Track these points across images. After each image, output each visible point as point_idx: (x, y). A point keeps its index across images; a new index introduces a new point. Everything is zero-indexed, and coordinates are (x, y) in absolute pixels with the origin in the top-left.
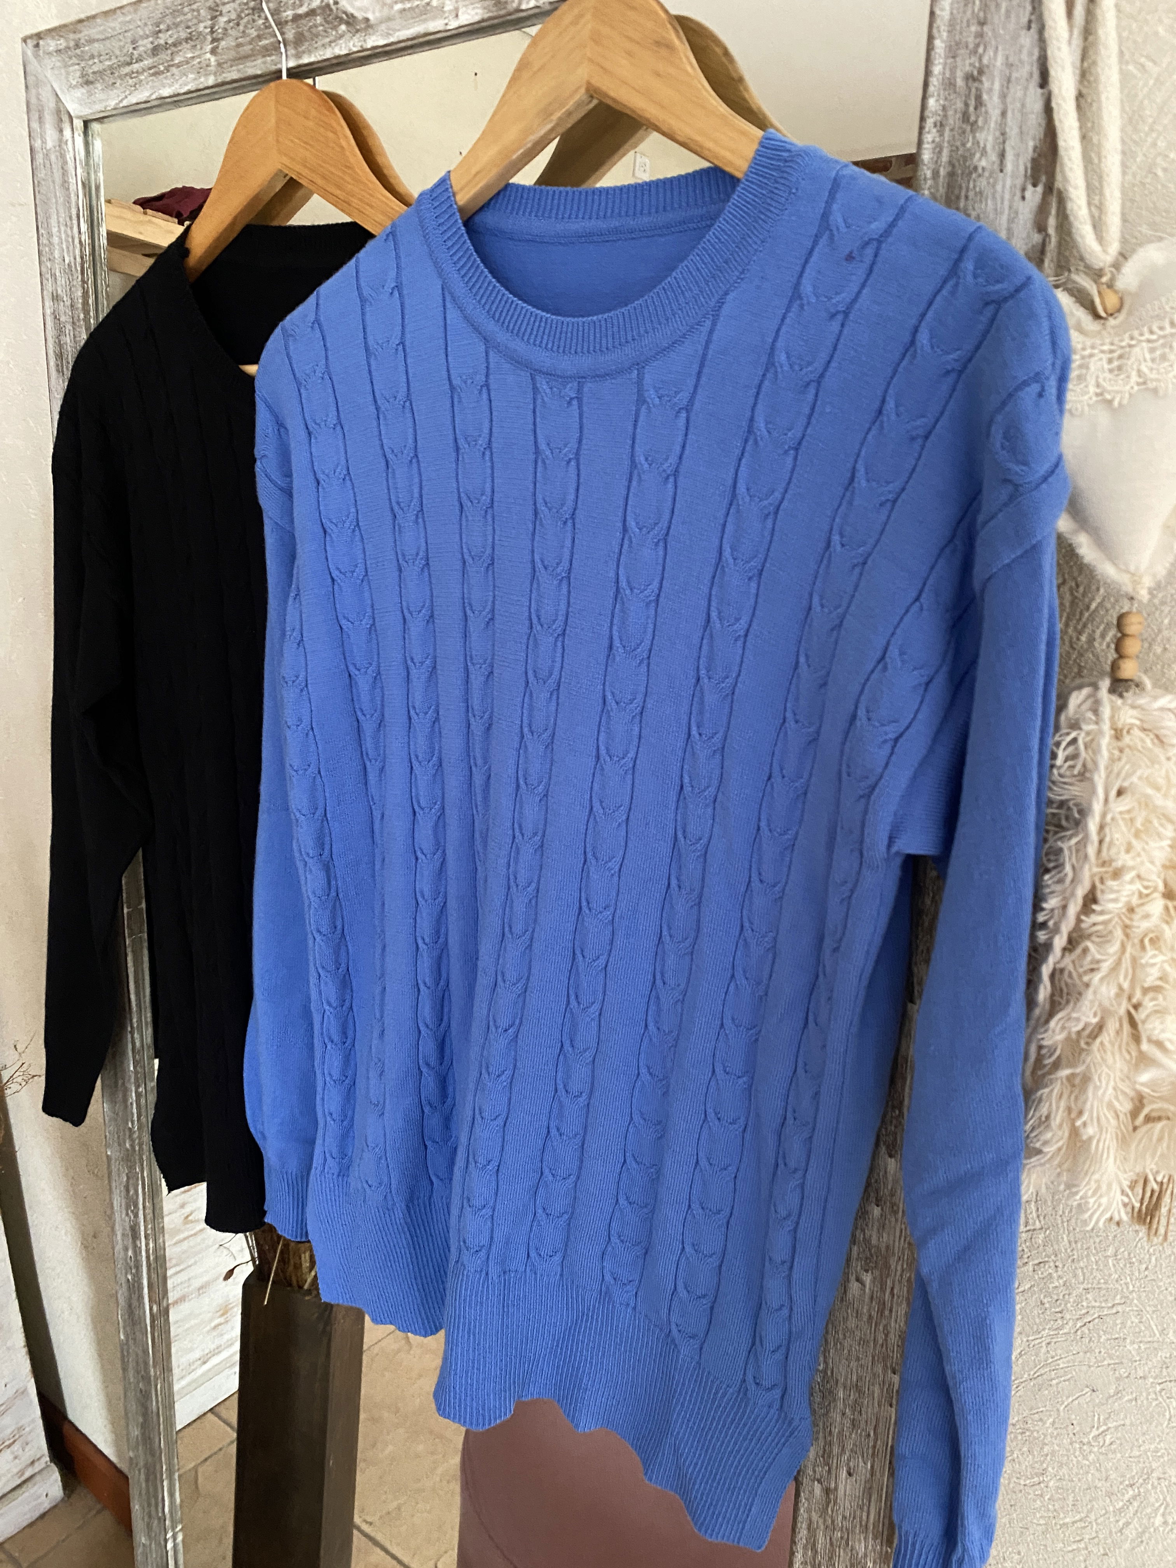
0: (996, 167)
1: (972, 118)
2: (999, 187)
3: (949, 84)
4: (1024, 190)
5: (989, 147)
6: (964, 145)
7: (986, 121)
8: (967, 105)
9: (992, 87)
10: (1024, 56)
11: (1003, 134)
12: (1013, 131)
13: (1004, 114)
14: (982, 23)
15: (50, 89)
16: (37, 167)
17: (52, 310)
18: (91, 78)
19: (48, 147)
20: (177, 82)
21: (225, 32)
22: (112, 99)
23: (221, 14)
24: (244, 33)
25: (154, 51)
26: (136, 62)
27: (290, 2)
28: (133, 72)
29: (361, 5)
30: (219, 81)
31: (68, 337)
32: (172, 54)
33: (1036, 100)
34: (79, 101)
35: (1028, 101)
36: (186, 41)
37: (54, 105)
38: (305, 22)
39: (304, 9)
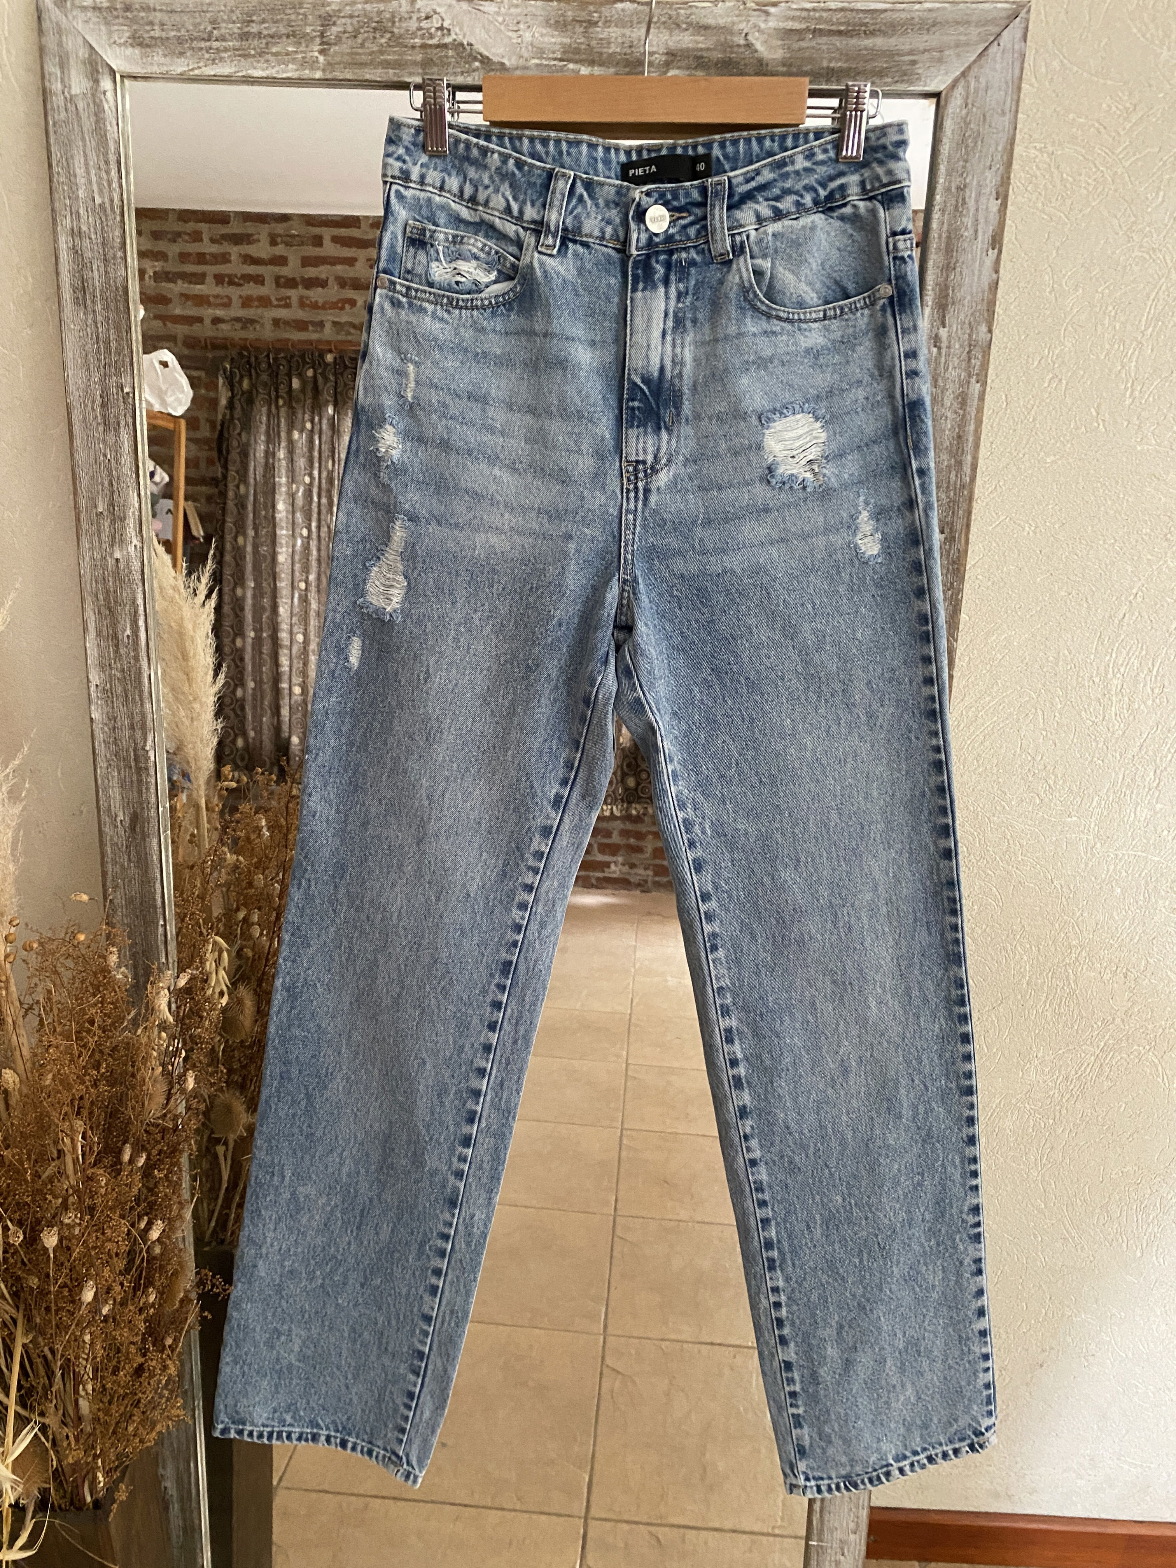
0: (973, 237)
1: (960, 209)
2: (974, 247)
4: (987, 251)
5: (969, 226)
6: (956, 222)
7: (967, 212)
8: (957, 202)
10: (987, 182)
11: (977, 220)
15: (80, 41)
16: (53, 109)
17: (70, 245)
18: (147, 41)
19: (73, 92)
20: (273, 67)
21: (339, 39)
22: (180, 66)
23: (334, 24)
24: (362, 45)
25: (245, 36)
26: (217, 40)
27: (419, 33)
28: (211, 48)
29: (497, 52)
30: (329, 76)
31: (96, 273)
32: (267, 44)
33: (994, 205)
34: (127, 59)
35: (990, 205)
36: (288, 36)
37: (87, 56)
38: (435, 51)
39: (434, 41)
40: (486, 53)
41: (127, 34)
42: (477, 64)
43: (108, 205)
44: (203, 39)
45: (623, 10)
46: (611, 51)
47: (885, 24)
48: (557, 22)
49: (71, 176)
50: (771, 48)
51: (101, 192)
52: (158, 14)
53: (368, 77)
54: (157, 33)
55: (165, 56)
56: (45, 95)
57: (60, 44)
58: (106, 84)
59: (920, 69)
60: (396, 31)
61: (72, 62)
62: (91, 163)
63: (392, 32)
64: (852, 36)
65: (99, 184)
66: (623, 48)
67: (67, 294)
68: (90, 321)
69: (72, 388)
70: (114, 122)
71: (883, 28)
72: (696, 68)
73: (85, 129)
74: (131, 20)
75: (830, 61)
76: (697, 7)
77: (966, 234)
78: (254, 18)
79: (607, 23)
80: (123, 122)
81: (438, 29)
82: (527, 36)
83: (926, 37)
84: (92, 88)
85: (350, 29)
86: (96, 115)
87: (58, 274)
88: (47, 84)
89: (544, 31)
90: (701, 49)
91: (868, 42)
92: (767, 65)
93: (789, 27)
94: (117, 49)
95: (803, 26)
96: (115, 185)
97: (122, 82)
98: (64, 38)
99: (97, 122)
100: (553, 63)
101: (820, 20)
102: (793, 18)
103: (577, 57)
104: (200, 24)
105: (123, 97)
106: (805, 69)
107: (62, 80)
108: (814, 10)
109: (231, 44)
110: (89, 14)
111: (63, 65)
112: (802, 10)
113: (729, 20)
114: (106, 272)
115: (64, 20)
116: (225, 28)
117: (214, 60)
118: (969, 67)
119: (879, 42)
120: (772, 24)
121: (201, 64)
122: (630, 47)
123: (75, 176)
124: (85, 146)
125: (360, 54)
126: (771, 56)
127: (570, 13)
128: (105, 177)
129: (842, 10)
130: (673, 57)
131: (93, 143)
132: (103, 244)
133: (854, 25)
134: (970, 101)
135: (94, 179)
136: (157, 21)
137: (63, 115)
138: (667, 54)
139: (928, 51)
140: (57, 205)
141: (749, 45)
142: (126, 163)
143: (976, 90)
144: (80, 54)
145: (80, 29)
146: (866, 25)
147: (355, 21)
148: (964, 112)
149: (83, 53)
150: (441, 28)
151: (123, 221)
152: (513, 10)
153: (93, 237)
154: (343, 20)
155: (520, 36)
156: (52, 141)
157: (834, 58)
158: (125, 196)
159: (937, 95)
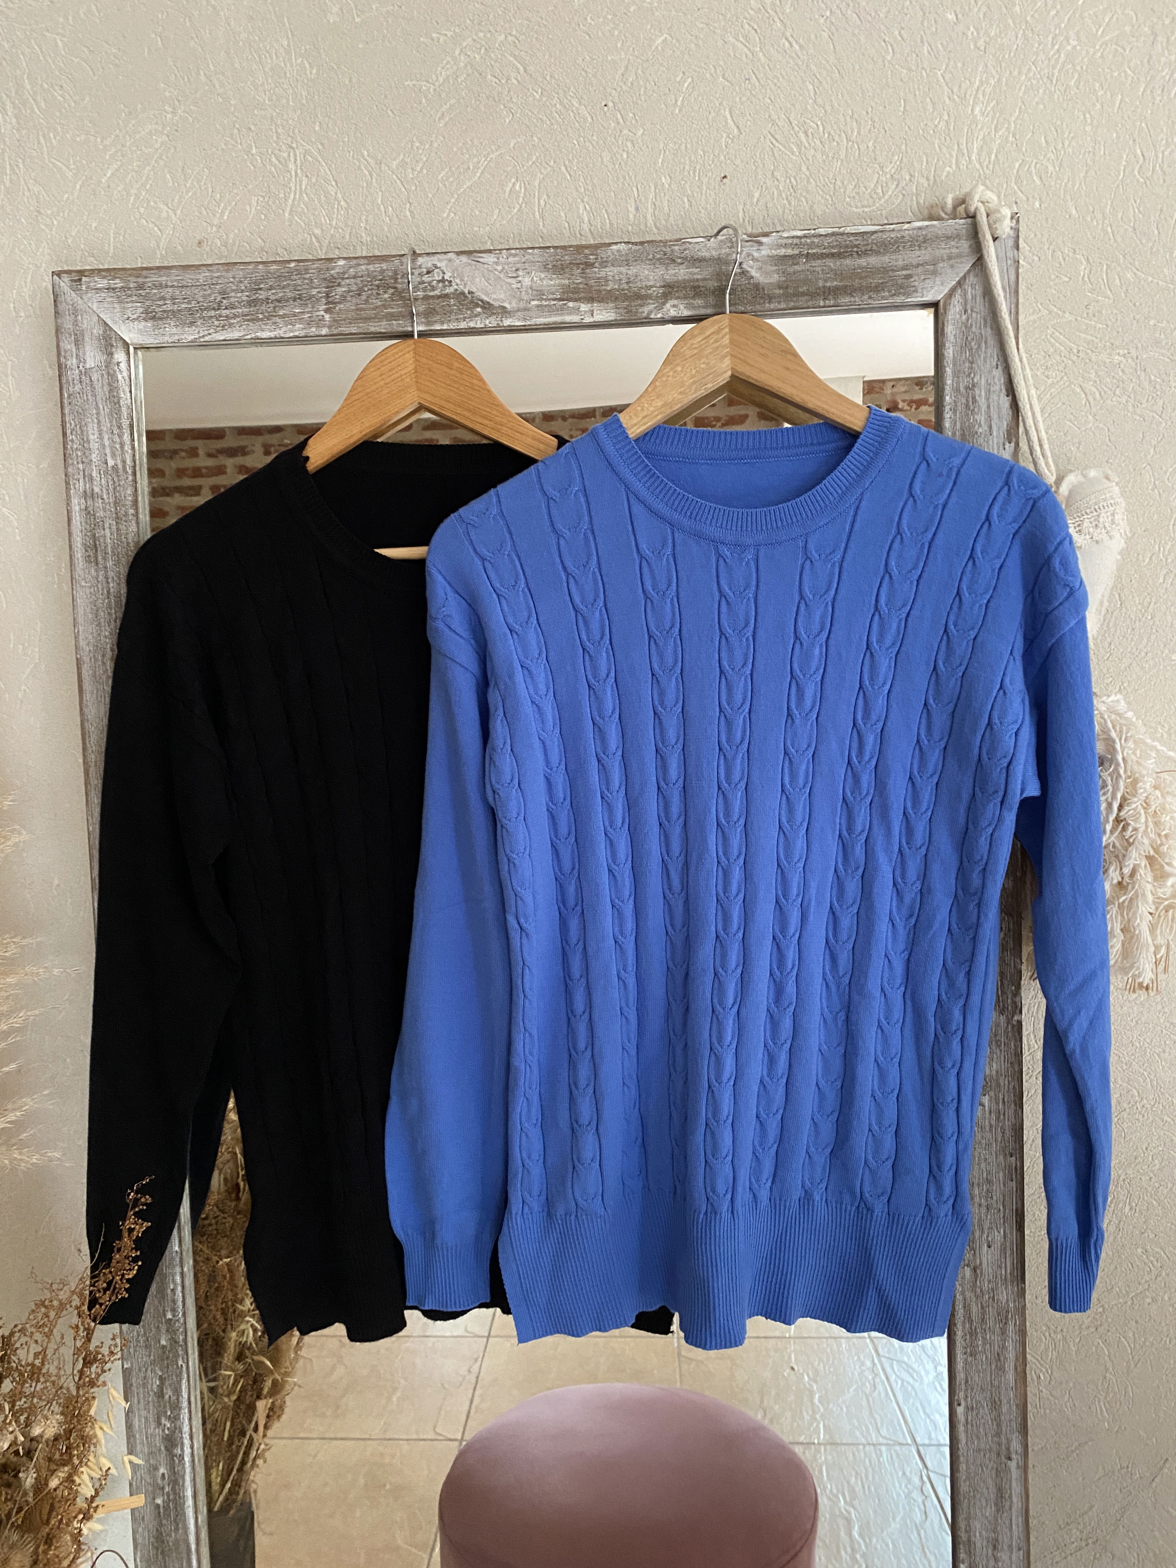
0: (988, 433)
1: (972, 408)
2: (991, 443)
3: (957, 390)
4: (1004, 445)
5: (982, 423)
6: (969, 420)
7: (979, 410)
8: (967, 401)
9: (981, 394)
10: (996, 380)
11: (990, 417)
12: (995, 416)
13: (989, 407)
14: (972, 363)
15: (95, 318)
16: (68, 382)
17: (83, 507)
18: (159, 315)
19: (88, 366)
20: (280, 328)
21: (343, 299)
22: (190, 334)
23: (339, 285)
24: (366, 302)
25: (252, 303)
26: (226, 308)
27: (421, 286)
28: (220, 316)
29: (497, 296)
30: (335, 332)
31: (107, 531)
32: (274, 308)
33: (1005, 402)
34: (140, 332)
35: (1001, 402)
36: (295, 300)
37: (101, 332)
38: (437, 301)
39: (437, 292)
40: (486, 299)
41: (141, 310)
42: (479, 310)
43: (120, 466)
44: (214, 309)
45: (618, 251)
46: (609, 288)
47: (876, 244)
48: (554, 266)
49: (85, 442)
50: (767, 273)
51: (114, 455)
52: (170, 290)
53: (372, 329)
54: (169, 307)
55: (176, 326)
56: (61, 368)
57: (75, 323)
58: (120, 356)
59: (916, 282)
60: (399, 286)
61: (86, 339)
62: (105, 429)
63: (395, 288)
64: (845, 257)
65: (112, 448)
66: (620, 284)
67: (79, 555)
68: (101, 578)
69: (82, 643)
70: (128, 390)
71: (875, 247)
72: (693, 297)
73: (98, 398)
74: (145, 296)
75: (826, 281)
76: (691, 243)
77: (980, 430)
78: (262, 286)
79: (604, 264)
80: (136, 389)
81: (439, 281)
82: (527, 281)
83: (918, 253)
84: (106, 361)
85: (354, 288)
86: (109, 384)
87: (70, 534)
88: (62, 360)
89: (543, 276)
90: (698, 280)
91: (863, 262)
92: (763, 289)
93: (782, 254)
94: (131, 324)
95: (796, 252)
96: (127, 448)
97: (135, 353)
98: (79, 318)
99: (110, 391)
100: (553, 302)
101: (811, 245)
102: (785, 246)
103: (576, 296)
104: (209, 295)
105: (136, 367)
106: (800, 290)
107: (77, 355)
108: (805, 236)
109: (240, 311)
110: (103, 295)
111: (78, 342)
112: (793, 237)
113: (723, 251)
114: (118, 529)
115: (80, 302)
116: (234, 297)
117: (223, 326)
118: (964, 277)
119: (873, 260)
120: (765, 252)
121: (212, 331)
122: (628, 283)
123: (89, 442)
124: (98, 414)
125: (364, 310)
126: (768, 281)
127: (566, 257)
128: (118, 440)
129: (833, 234)
130: (670, 290)
131: (107, 410)
132: (115, 503)
133: (847, 246)
134: (969, 307)
135: (107, 443)
136: (168, 296)
137: (78, 387)
138: (664, 286)
139: (922, 265)
140: (70, 470)
141: (744, 273)
142: (138, 426)
143: (974, 297)
144: (95, 331)
145: (95, 308)
146: (857, 246)
147: (358, 280)
148: (964, 317)
149: (98, 331)
150: (443, 280)
151: (135, 481)
152: (511, 259)
153: (105, 497)
154: (348, 281)
155: (520, 282)
156: (67, 411)
157: (830, 278)
158: (137, 457)
159: (935, 305)
